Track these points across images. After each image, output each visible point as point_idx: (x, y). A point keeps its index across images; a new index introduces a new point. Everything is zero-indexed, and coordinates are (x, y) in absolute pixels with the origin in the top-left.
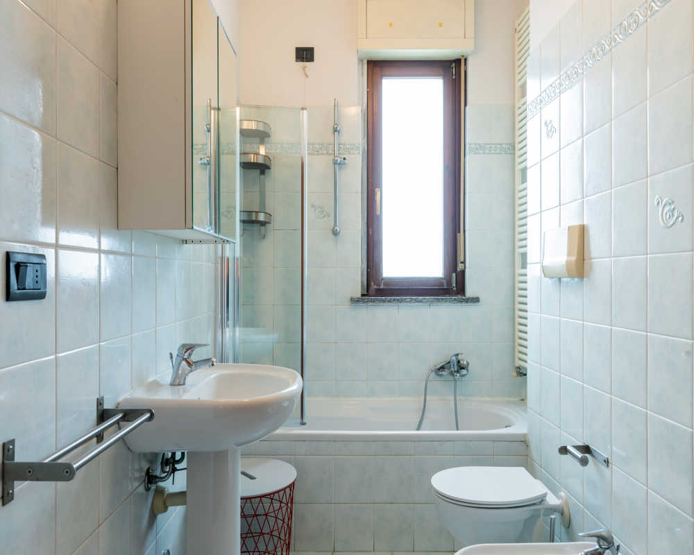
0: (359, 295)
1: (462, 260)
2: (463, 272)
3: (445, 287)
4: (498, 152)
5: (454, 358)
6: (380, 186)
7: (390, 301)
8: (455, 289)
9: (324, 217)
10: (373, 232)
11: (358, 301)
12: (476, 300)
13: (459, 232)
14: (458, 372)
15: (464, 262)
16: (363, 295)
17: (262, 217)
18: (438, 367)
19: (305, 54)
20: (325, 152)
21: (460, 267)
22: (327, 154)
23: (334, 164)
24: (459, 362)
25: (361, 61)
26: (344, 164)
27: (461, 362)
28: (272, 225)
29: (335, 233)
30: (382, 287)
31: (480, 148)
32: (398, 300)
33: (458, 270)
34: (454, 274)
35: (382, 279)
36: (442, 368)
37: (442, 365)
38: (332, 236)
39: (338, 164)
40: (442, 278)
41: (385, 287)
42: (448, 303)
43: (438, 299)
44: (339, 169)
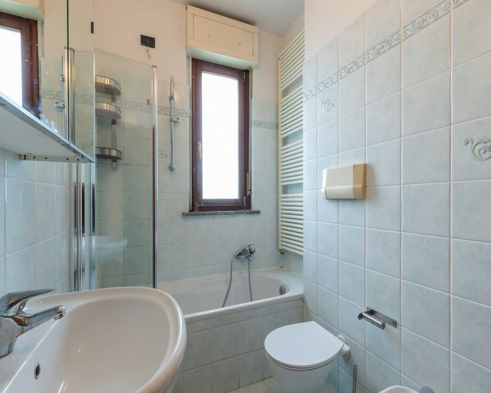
0: (188, 211)
1: (250, 189)
2: (250, 196)
3: (240, 205)
4: (269, 127)
5: (248, 248)
6: (201, 140)
7: (209, 214)
8: (245, 206)
9: (163, 157)
10: (196, 170)
11: (187, 215)
12: (258, 212)
13: (248, 172)
14: (250, 256)
15: (250, 190)
16: (190, 211)
17: (114, 153)
18: (238, 253)
19: (148, 41)
20: (164, 113)
21: (248, 192)
22: (165, 114)
23: (171, 121)
24: (250, 250)
25: (188, 57)
26: (178, 122)
27: (251, 250)
28: (122, 160)
29: (171, 169)
30: (202, 205)
31: (259, 124)
32: (214, 213)
33: (247, 195)
34: (245, 198)
35: (203, 200)
36: (240, 254)
37: (239, 252)
38: (169, 170)
39: (174, 122)
40: (237, 200)
41: (205, 206)
42: (243, 215)
43: (237, 213)
44: (175, 126)
